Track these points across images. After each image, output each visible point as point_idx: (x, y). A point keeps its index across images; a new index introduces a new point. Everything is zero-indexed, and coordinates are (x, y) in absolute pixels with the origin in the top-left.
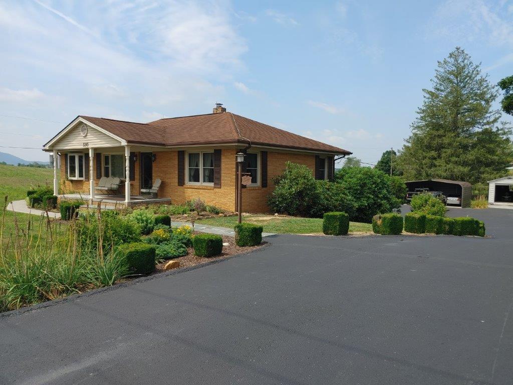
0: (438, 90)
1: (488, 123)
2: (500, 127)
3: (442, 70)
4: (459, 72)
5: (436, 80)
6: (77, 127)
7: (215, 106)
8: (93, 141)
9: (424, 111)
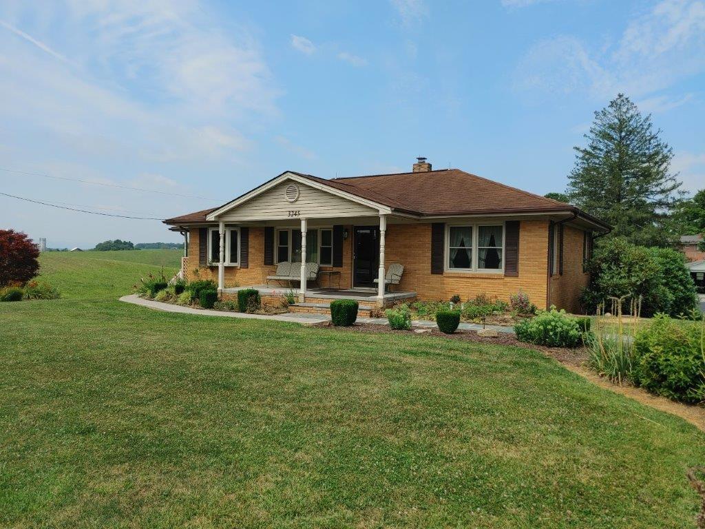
0: (595, 148)
1: (663, 191)
2: (678, 197)
3: (599, 122)
4: (622, 125)
5: (592, 136)
6: (286, 184)
7: (417, 162)
8: (311, 209)
9: (578, 175)
